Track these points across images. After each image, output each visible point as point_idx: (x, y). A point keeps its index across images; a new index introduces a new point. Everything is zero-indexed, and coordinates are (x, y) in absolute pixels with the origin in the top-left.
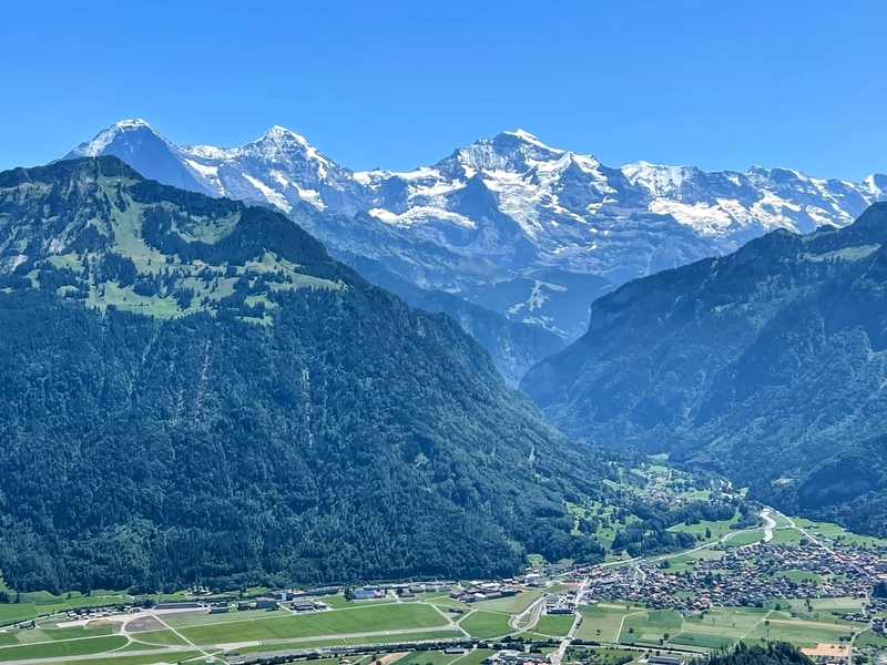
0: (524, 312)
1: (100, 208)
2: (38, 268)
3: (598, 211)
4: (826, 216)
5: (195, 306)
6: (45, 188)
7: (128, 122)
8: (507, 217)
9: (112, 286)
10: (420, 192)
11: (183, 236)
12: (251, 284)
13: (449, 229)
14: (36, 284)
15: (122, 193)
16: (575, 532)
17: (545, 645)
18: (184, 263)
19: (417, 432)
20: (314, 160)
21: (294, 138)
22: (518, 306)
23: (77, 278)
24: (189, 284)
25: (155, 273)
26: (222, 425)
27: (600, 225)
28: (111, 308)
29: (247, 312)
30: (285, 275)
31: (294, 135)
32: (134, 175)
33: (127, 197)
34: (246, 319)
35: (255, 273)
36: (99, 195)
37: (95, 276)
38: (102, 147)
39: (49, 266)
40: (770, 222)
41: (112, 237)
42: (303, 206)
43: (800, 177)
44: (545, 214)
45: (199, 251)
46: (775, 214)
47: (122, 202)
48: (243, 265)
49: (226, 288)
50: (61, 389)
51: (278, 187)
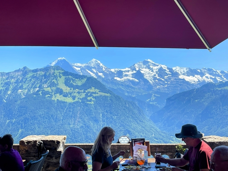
1: (55, 78)
2: (41, 91)
3: (167, 78)
4: (220, 79)
5: (76, 100)
6: (43, 73)
7: (61, 58)
8: (146, 79)
9: (58, 95)
10: (126, 74)
11: (74, 84)
12: (89, 94)
13: (132, 82)
14: (41, 94)
15: (60, 74)
18: (74, 89)
19: (127, 129)
20: (102, 66)
21: (97, 62)
22: (149, 100)
23: (50, 93)
24: (75, 94)
25: (67, 92)
26: (82, 127)
27: (167, 81)
28: (58, 100)
29: (88, 101)
30: (97, 92)
31: (97, 61)
32: (64, 71)
34: (88, 102)
35: (90, 92)
36: (55, 74)
37: (54, 93)
38: (55, 64)
39: (44, 90)
41: (58, 84)
42: (100, 77)
43: (214, 70)
44: (155, 78)
45: (77, 87)
46: (208, 79)
47: (60, 76)
48: (87, 90)
49: (83, 95)
50: (46, 118)
51: (94, 72)
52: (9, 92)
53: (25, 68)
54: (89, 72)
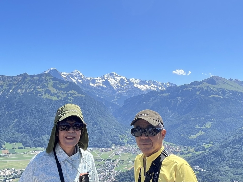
0: (113, 101)
1: (46, 82)
2: (35, 91)
3: (126, 86)
4: (161, 88)
5: (60, 98)
6: (38, 78)
7: (53, 68)
8: (111, 86)
9: (47, 94)
10: (98, 81)
11: (59, 87)
12: (69, 95)
13: (102, 87)
14: (34, 93)
16: (120, 140)
17: (115, 160)
18: (59, 91)
19: (95, 121)
20: (81, 75)
23: (41, 93)
24: (59, 94)
25: (54, 92)
27: (126, 88)
28: (46, 98)
29: (68, 99)
30: (75, 94)
31: (78, 71)
32: (52, 76)
33: (51, 80)
34: (68, 101)
35: (70, 93)
36: (46, 79)
37: (44, 93)
38: (48, 72)
39: (37, 90)
40: (152, 89)
41: (48, 86)
42: (79, 82)
43: (157, 82)
44: (117, 86)
45: (62, 89)
48: (68, 92)
49: (65, 95)
50: (36, 111)
51: (75, 79)
52: (11, 91)
53: (25, 74)
54: (72, 79)
